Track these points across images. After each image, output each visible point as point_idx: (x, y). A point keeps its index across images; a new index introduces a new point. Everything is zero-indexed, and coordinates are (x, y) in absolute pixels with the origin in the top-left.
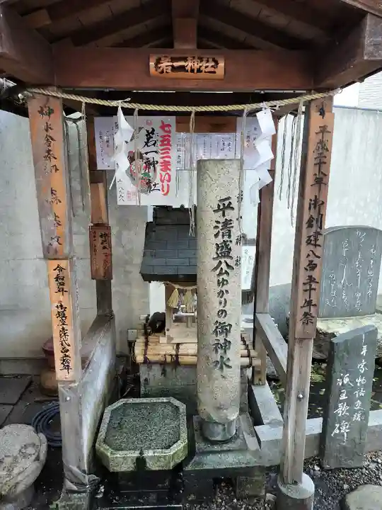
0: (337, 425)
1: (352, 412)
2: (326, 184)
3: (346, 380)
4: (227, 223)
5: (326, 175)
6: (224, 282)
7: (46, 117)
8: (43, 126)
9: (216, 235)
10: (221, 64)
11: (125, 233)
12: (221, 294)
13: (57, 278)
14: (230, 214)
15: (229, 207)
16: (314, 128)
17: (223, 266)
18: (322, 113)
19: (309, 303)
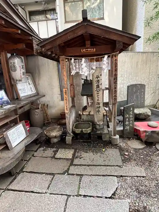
0: (126, 127)
1: (130, 124)
2: (117, 71)
3: (127, 116)
4: (98, 81)
5: (117, 69)
6: (98, 93)
7: (63, 61)
8: (62, 63)
9: (96, 83)
10: (95, 49)
11: (77, 87)
12: (98, 96)
13: (65, 92)
14: (99, 79)
15: (98, 77)
16: (114, 60)
17: (98, 90)
18: (115, 57)
19: (115, 96)
